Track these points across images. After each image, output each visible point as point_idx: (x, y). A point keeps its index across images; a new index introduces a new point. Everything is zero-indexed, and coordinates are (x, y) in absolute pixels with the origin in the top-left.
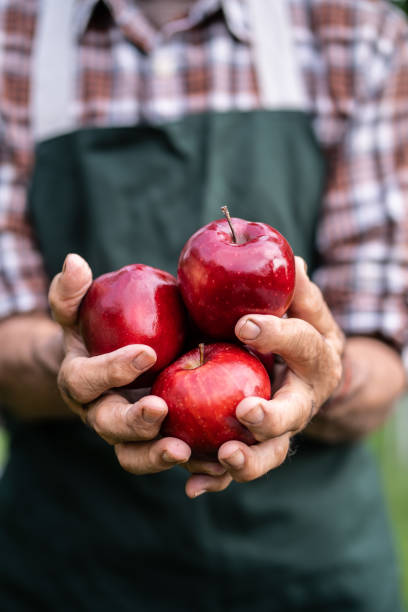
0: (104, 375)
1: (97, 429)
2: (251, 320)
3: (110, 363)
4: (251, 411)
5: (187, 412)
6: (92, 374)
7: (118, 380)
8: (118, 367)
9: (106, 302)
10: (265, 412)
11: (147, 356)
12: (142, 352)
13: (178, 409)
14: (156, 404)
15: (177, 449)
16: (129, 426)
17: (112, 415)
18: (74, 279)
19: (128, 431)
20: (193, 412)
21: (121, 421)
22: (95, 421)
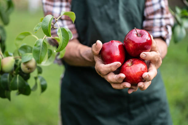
0: (109, 69)
1: (108, 81)
2: (144, 53)
3: (111, 67)
4: (146, 76)
5: (130, 77)
6: (106, 69)
7: (113, 70)
8: (113, 67)
9: (107, 50)
10: (149, 76)
11: (120, 65)
12: (118, 64)
13: (128, 76)
14: (123, 75)
15: (128, 85)
16: (116, 80)
17: (112, 77)
19: (116, 81)
20: (132, 77)
21: (114, 79)
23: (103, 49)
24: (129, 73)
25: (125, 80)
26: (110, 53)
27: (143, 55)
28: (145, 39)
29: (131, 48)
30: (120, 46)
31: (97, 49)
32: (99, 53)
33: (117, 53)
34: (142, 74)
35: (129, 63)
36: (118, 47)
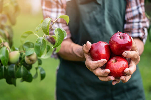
0: (97, 65)
1: (96, 75)
2: (125, 52)
3: (98, 63)
4: (128, 71)
5: (114, 71)
6: (95, 65)
7: (100, 66)
8: (100, 64)
9: (95, 49)
10: (130, 71)
11: (105, 61)
12: (104, 61)
13: (113, 71)
14: (108, 70)
15: (112, 78)
16: (103, 74)
17: (99, 72)
18: (89, 46)
19: (103, 75)
20: (115, 72)
21: (101, 73)
22: (95, 73)
23: (92, 48)
24: (113, 68)
25: (110, 74)
26: (97, 52)
27: (125, 53)
28: (127, 41)
29: (115, 48)
30: (106, 46)
31: (87, 48)
32: (88, 51)
33: (104, 52)
34: (124, 70)
35: (113, 60)
36: (104, 47)
